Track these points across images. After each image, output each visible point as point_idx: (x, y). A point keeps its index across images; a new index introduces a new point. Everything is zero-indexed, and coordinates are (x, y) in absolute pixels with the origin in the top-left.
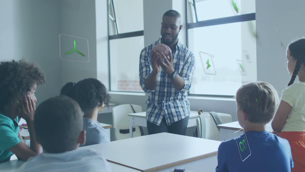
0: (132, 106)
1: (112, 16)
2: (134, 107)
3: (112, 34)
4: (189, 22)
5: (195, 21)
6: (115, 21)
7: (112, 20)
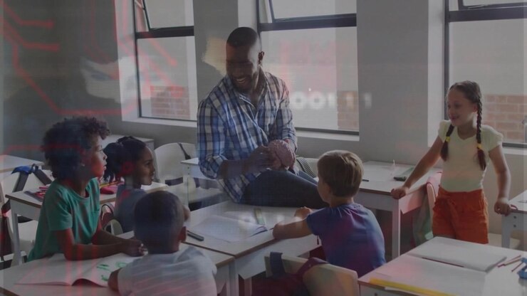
0: (181, 146)
1: (140, 3)
2: (183, 147)
3: (140, 29)
4: (262, 21)
5: (270, 21)
6: (145, 9)
7: (138, 6)
